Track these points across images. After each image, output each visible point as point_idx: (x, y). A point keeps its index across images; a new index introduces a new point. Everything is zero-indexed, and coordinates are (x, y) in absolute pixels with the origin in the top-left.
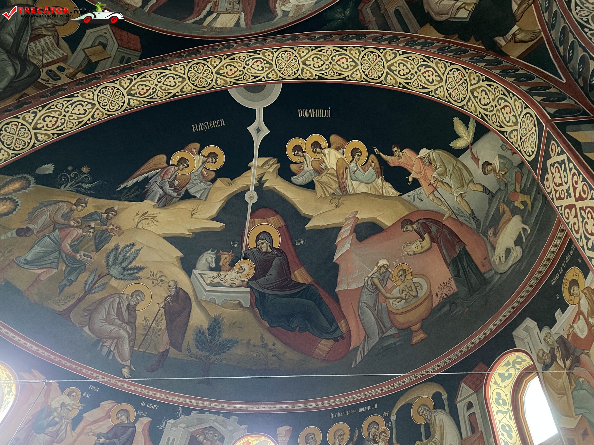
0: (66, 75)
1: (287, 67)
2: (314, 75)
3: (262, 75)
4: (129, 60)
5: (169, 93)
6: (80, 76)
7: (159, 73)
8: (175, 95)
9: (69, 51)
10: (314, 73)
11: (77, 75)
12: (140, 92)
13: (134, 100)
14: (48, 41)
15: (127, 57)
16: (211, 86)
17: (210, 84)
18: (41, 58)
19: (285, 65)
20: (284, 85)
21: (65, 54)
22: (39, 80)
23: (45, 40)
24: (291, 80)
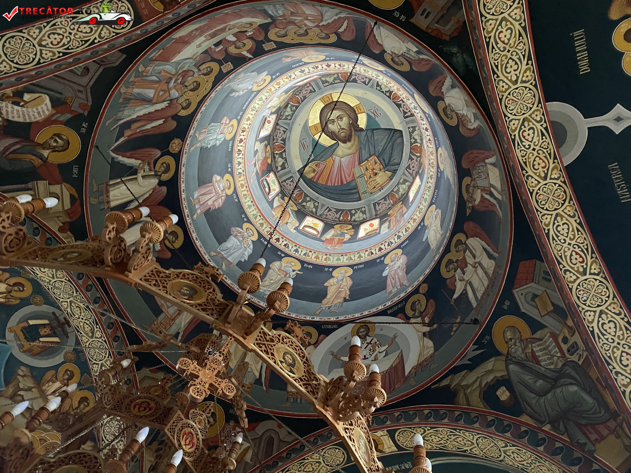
0: (572, 336)
1: (524, 101)
2: (527, 66)
3: (539, 127)
4: (546, 273)
5: (578, 230)
6: (570, 323)
7: (554, 241)
8: (580, 224)
9: (546, 330)
10: (524, 67)
11: (570, 325)
12: (580, 262)
13: (591, 269)
14: (538, 349)
15: (542, 275)
16: (561, 184)
17: (560, 186)
18: (556, 358)
19: (522, 104)
20: (547, 100)
21: (549, 334)
22: (580, 363)
23: (537, 351)
24: (539, 94)
